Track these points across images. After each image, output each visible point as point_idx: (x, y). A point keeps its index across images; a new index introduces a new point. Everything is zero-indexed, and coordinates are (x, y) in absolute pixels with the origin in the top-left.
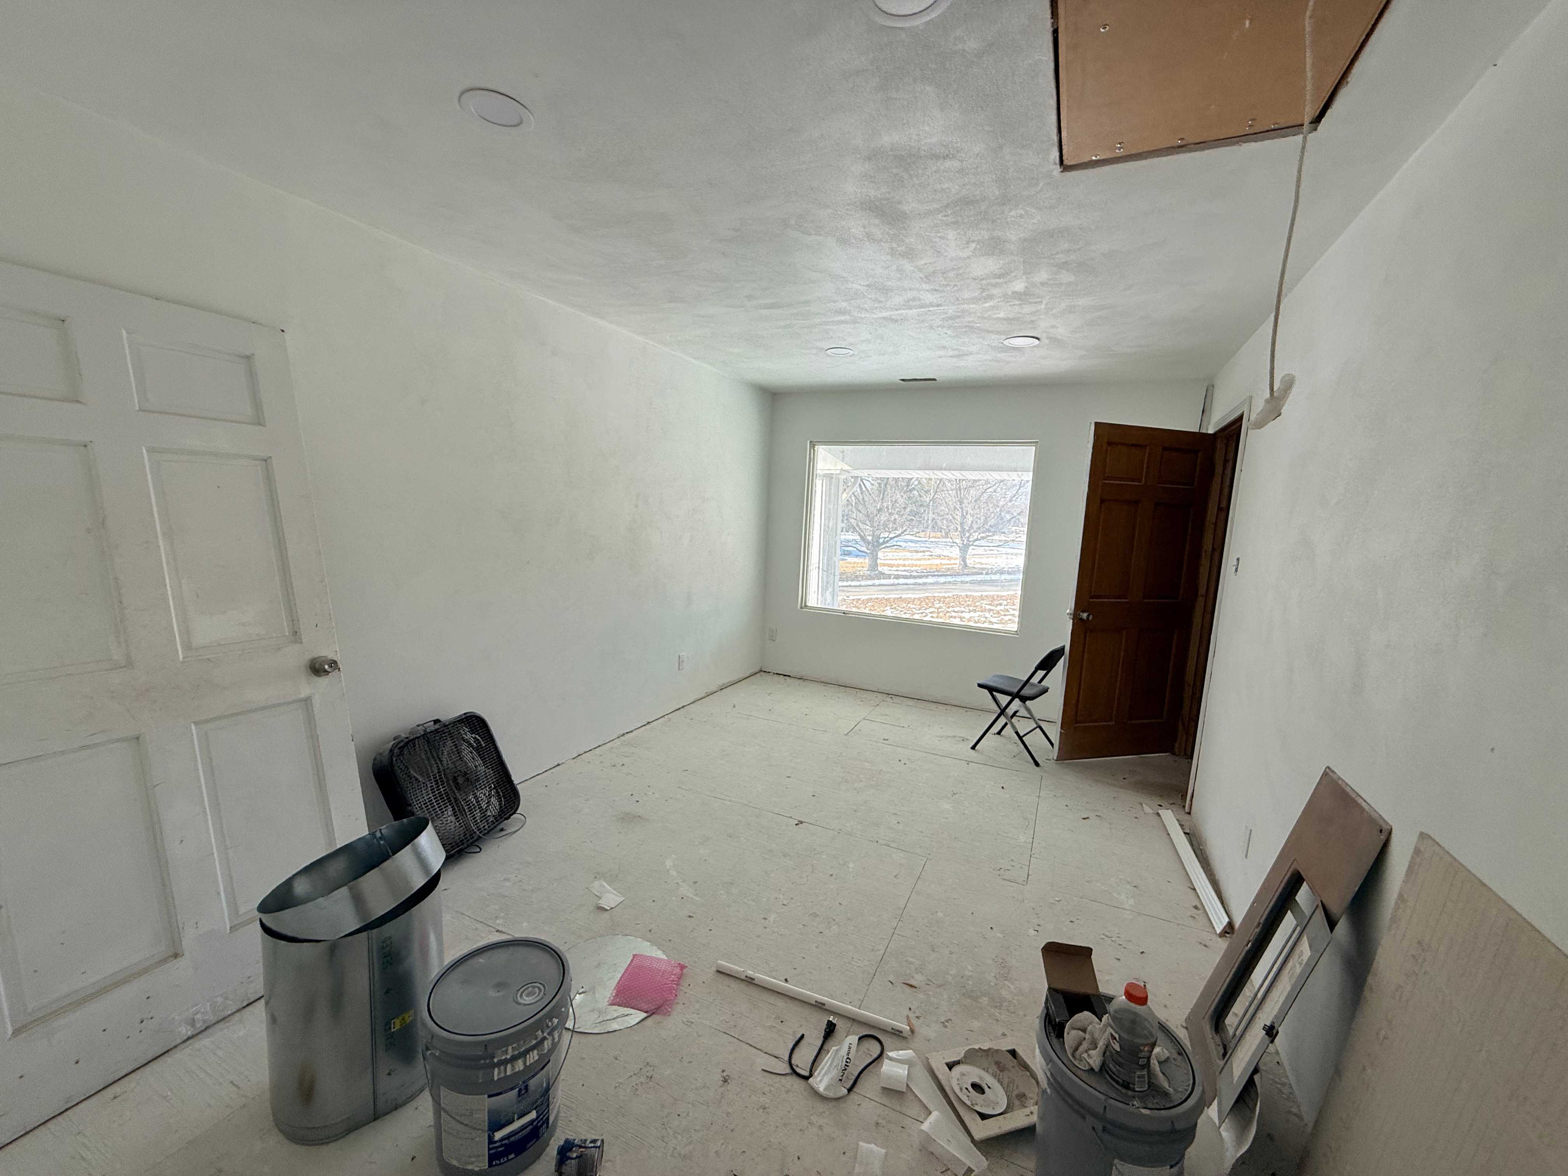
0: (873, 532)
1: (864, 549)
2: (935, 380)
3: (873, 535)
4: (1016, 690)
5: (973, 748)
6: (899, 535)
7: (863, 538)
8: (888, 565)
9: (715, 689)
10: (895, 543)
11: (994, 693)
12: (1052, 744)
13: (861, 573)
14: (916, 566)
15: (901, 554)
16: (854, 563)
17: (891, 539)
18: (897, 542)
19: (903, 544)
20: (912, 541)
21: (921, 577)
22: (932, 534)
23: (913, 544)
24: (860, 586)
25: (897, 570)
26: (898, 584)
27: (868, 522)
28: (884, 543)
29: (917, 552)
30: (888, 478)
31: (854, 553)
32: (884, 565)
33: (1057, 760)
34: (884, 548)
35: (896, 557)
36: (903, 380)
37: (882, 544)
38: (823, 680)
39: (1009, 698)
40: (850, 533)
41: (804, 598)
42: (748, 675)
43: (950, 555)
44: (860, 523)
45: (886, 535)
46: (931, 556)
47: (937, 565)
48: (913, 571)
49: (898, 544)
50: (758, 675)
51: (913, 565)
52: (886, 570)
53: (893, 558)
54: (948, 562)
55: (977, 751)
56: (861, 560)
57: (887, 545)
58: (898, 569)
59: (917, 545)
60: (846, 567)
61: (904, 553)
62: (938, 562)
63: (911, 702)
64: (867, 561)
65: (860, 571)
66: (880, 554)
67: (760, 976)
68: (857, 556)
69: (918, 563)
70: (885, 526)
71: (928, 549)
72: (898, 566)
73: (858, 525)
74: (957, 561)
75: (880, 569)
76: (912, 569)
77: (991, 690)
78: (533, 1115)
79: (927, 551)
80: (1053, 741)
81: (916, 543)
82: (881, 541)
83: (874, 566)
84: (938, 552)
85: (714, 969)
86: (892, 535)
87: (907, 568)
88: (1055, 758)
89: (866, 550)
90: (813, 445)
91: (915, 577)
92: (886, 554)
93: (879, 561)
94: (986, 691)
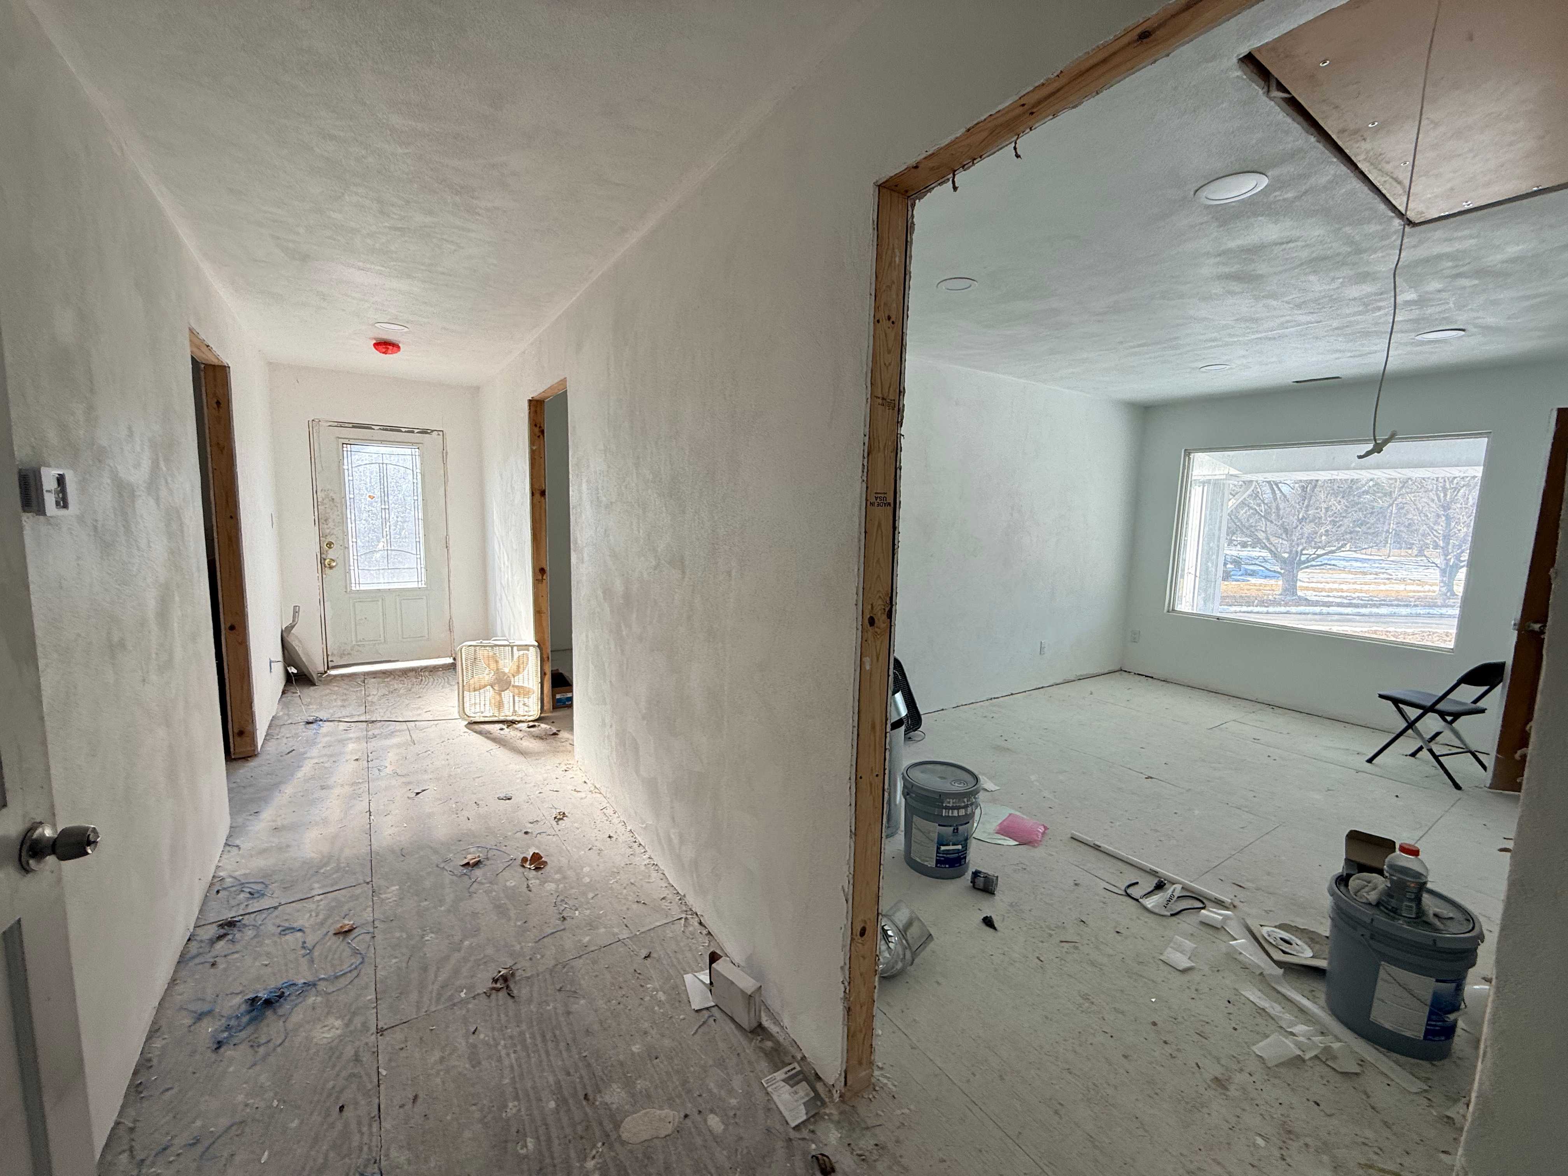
0: (1291, 546)
1: (1277, 569)
2: (1338, 378)
3: (1290, 552)
4: (1429, 704)
5: (1370, 761)
6: (1333, 552)
7: (1275, 555)
8: (1314, 589)
9: (1073, 678)
10: (1326, 562)
11: (1401, 705)
12: (1485, 767)
13: (1270, 597)
14: (1361, 591)
15: (1336, 576)
16: (1261, 585)
17: (1319, 556)
18: (1329, 560)
19: (1342, 564)
20: (1356, 560)
21: (1365, 606)
22: (1396, 551)
23: (1359, 564)
24: (1267, 613)
25: (1329, 596)
26: (1328, 614)
27: (1284, 536)
28: (1308, 561)
29: (1364, 573)
30: (1317, 481)
31: (1260, 573)
32: (1307, 589)
33: (1490, 788)
34: (1307, 567)
35: (1329, 580)
36: (1297, 382)
37: (1304, 563)
38: (1190, 684)
39: (1419, 712)
40: (1257, 549)
41: (1172, 602)
42: (1106, 671)
43: (1426, 579)
44: (1270, 537)
45: (1311, 551)
46: (1388, 579)
47: (1397, 591)
48: (1354, 598)
49: (1333, 562)
50: (1117, 674)
51: (1356, 591)
52: (1311, 595)
53: (1323, 580)
54: (1419, 588)
55: (1377, 766)
56: (1272, 582)
57: (1314, 563)
58: (1331, 594)
59: (1365, 565)
60: (1248, 590)
61: (1343, 575)
62: (1401, 587)
63: (1297, 715)
64: (1280, 583)
65: (1269, 594)
66: (1301, 575)
67: (1105, 846)
68: (1266, 577)
69: (1366, 587)
70: (1310, 540)
71: (1383, 571)
72: (1331, 590)
73: (1268, 539)
74: (1437, 588)
75: (1299, 593)
76: (1354, 596)
77: (1396, 701)
78: (960, 847)
79: (1383, 573)
80: (1486, 764)
81: (1363, 563)
82: (1303, 558)
83: (1291, 588)
84: (1402, 574)
85: (1069, 836)
86: (1320, 552)
87: (1345, 594)
88: (1488, 785)
89: (1279, 570)
90: (1188, 453)
91: (1357, 606)
92: (1311, 575)
93: (1299, 584)
94: (1390, 703)
